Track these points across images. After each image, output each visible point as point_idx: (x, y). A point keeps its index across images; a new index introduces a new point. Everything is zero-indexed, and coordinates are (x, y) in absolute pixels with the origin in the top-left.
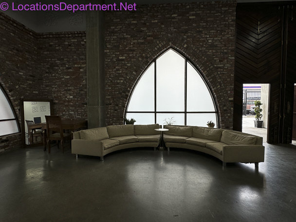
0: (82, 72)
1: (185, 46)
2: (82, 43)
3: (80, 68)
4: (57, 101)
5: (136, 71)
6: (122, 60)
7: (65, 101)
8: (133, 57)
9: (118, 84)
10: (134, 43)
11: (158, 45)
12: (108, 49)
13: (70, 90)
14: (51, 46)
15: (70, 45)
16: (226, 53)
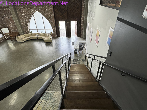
0: (13, 19)
1: (40, 11)
2: (9, 10)
4: (9, 27)
6: (23, 15)
9: (24, 22)
10: (25, 10)
11: (32, 11)
13: (11, 24)
15: (6, 10)
16: (51, 13)
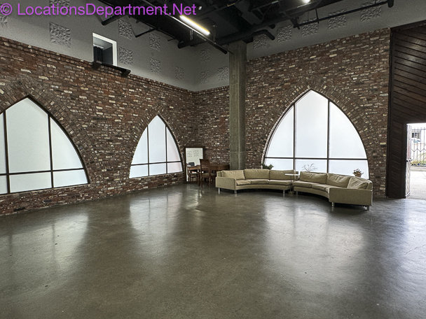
0: (227, 122)
1: (325, 87)
2: (227, 96)
3: (226, 118)
4: (207, 148)
5: (273, 118)
6: (261, 108)
7: (213, 147)
8: (271, 104)
9: (257, 130)
10: (272, 91)
11: (295, 89)
12: (249, 98)
13: (217, 138)
14: (204, 101)
15: (218, 99)
16: (376, 90)
